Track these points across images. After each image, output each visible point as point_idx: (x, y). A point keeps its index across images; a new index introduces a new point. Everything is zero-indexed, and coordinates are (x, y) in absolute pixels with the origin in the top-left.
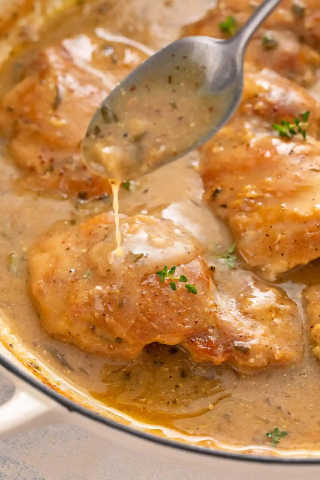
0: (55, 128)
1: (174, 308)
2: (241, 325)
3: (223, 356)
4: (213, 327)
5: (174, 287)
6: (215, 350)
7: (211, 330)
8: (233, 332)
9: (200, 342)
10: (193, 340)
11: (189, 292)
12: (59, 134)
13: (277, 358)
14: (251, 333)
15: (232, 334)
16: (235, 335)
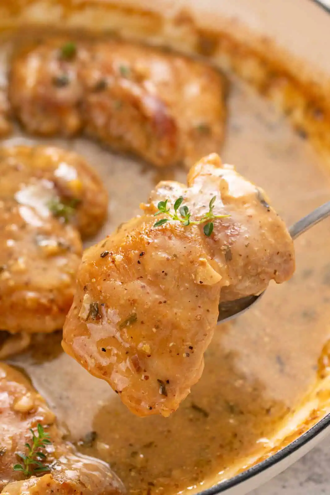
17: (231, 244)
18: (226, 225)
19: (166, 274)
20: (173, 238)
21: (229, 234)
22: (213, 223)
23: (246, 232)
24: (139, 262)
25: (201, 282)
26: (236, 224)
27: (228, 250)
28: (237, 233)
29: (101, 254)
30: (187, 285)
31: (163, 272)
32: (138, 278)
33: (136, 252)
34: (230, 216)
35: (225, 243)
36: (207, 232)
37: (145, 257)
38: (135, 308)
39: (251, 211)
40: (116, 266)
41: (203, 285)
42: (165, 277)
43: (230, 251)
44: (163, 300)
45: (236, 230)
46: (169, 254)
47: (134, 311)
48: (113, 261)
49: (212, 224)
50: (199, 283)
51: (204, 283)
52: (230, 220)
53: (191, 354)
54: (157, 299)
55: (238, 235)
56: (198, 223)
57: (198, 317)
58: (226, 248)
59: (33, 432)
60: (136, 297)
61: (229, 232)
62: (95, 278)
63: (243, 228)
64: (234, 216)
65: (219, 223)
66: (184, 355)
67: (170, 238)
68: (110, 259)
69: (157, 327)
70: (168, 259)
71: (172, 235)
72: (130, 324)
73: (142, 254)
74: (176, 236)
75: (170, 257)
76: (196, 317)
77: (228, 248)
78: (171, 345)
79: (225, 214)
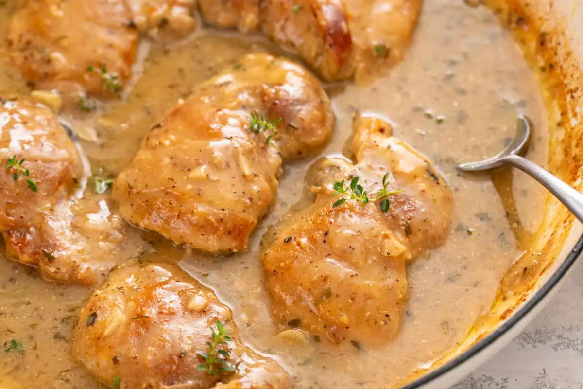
0: (50, 16)
1: (6, 195)
2: (63, 234)
3: (30, 256)
4: (35, 227)
5: (15, 177)
6: (25, 248)
7: (32, 229)
8: (51, 238)
9: (16, 236)
10: (11, 232)
11: (29, 187)
12: (48, 22)
13: (79, 277)
14: (68, 245)
15: (49, 239)
16: (51, 241)
17: (410, 219)
18: (402, 200)
19: (353, 249)
20: (354, 216)
21: (406, 209)
22: (389, 199)
23: (422, 207)
24: (324, 241)
25: (388, 254)
26: (411, 199)
27: (407, 225)
28: (414, 208)
29: (285, 240)
30: (374, 258)
31: (350, 247)
32: (327, 256)
33: (321, 232)
34: (404, 191)
35: (403, 218)
36: (384, 208)
37: (330, 235)
38: (328, 283)
39: (422, 186)
40: (301, 248)
41: (391, 257)
42: (353, 251)
43: (409, 225)
44: (354, 272)
45: (413, 205)
46: (353, 230)
47: (328, 286)
48: (299, 244)
49: (388, 201)
50: (386, 255)
51: (392, 254)
52: (405, 196)
53: (388, 322)
54: (348, 273)
55: (414, 210)
56: (374, 200)
57: (390, 286)
58: (405, 223)
59: (212, 329)
60: (327, 273)
61: (406, 208)
62: (283, 262)
63: (418, 203)
64: (407, 191)
65: (395, 199)
66: (382, 323)
67: (350, 216)
68: (295, 243)
69: (352, 299)
70: (353, 235)
71: (352, 213)
72: (326, 298)
73: (326, 234)
74: (356, 213)
75: (354, 233)
76: (388, 286)
77: (407, 223)
78: (368, 314)
79: (399, 189)
